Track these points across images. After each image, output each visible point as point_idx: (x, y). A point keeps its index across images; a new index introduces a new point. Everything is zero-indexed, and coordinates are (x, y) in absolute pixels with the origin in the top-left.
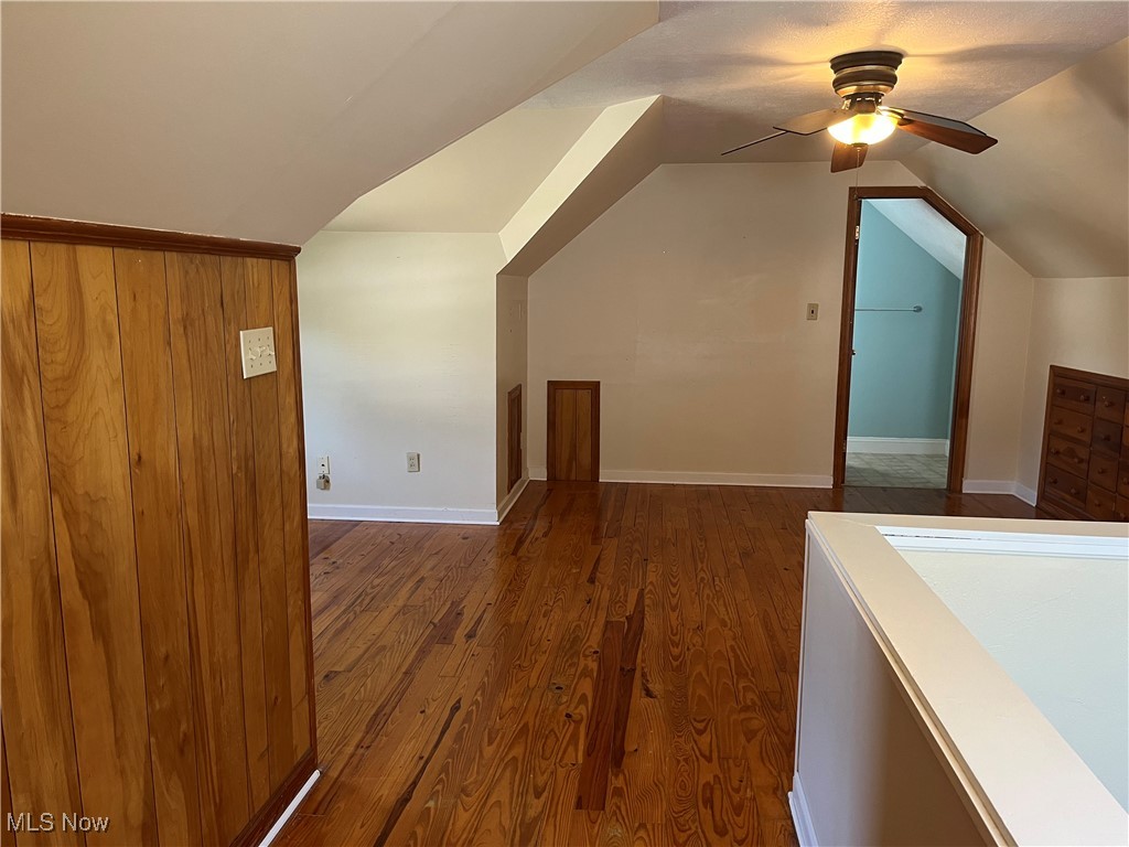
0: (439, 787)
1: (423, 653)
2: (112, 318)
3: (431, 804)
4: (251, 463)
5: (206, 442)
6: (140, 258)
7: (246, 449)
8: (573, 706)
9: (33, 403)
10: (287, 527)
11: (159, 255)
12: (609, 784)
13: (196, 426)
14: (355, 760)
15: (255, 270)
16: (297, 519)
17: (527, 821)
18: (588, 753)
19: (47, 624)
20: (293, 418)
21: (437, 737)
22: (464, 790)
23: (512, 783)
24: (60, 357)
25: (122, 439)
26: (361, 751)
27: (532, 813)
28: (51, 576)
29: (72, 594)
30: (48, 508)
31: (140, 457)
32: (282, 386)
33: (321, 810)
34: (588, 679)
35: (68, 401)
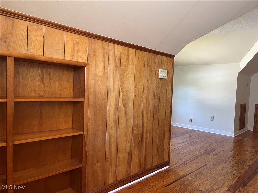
0: (194, 177)
1: (202, 154)
2: (134, 61)
3: (191, 179)
4: (159, 95)
5: (149, 88)
6: (140, 52)
7: (158, 92)
8: (236, 173)
9: (119, 71)
10: (166, 111)
11: (144, 52)
12: (239, 189)
13: (148, 84)
14: (178, 167)
15: (164, 58)
16: (169, 110)
17: (213, 188)
18: (236, 182)
19: (116, 108)
20: (170, 89)
21: (197, 169)
22: (199, 179)
23: (212, 181)
24: (124, 65)
25: (133, 82)
26: (179, 166)
27: (214, 188)
28: (118, 100)
29: (121, 105)
30: (119, 89)
31: (136, 86)
32: (168, 82)
33: (167, 172)
34: (244, 170)
35: (125, 73)
